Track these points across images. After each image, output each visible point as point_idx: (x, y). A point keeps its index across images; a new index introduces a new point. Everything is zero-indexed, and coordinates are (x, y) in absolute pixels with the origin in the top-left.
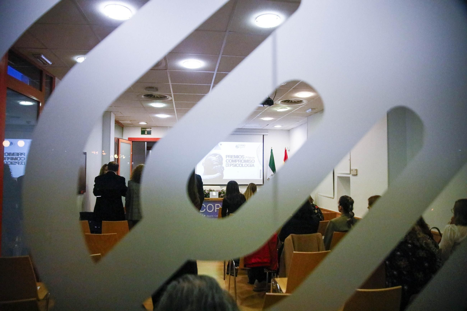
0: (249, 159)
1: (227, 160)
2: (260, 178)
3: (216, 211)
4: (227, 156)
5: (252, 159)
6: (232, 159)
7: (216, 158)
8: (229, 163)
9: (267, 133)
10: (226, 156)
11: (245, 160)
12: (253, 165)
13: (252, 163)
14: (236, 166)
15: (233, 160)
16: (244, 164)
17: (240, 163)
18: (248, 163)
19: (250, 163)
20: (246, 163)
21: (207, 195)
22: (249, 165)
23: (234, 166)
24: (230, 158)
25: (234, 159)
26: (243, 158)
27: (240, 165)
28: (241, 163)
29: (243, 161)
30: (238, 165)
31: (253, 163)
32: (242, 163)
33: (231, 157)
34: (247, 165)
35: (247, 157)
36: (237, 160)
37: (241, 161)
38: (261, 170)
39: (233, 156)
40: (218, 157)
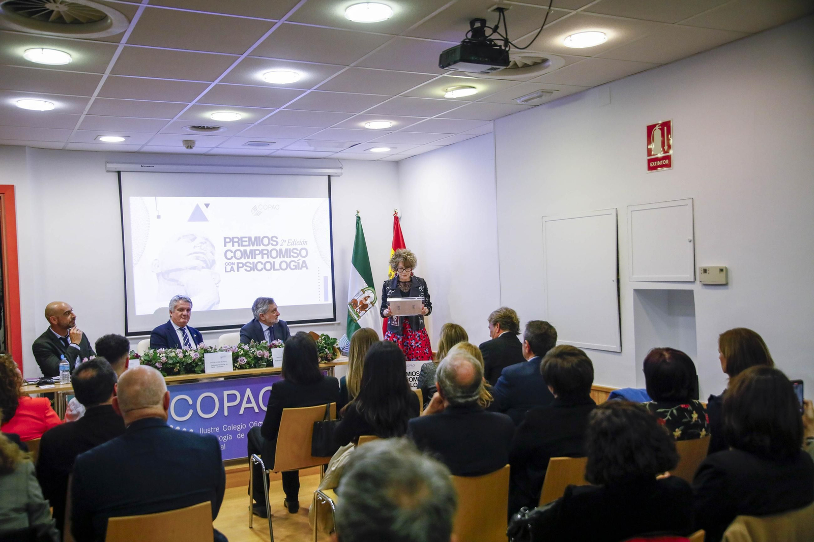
0: (291, 247)
1: (228, 253)
2: (326, 299)
3: (226, 414)
4: (228, 240)
5: (299, 247)
6: (242, 248)
7: (195, 247)
8: (234, 260)
9: (339, 171)
10: (225, 238)
11: (281, 250)
12: (305, 265)
13: (300, 257)
14: (254, 268)
15: (245, 251)
16: (278, 261)
17: (265, 259)
18: (288, 260)
19: (296, 259)
20: (282, 259)
21: (197, 365)
22: (293, 264)
23: (249, 269)
24: (236, 247)
25: (248, 249)
26: (275, 243)
27: (268, 266)
28: (268, 260)
29: (274, 254)
30: (262, 266)
31: (304, 259)
32: (271, 260)
33: (240, 241)
34: (288, 265)
35: (284, 241)
36: (257, 252)
37: (269, 254)
38: (326, 278)
39: (244, 239)
40: (202, 243)
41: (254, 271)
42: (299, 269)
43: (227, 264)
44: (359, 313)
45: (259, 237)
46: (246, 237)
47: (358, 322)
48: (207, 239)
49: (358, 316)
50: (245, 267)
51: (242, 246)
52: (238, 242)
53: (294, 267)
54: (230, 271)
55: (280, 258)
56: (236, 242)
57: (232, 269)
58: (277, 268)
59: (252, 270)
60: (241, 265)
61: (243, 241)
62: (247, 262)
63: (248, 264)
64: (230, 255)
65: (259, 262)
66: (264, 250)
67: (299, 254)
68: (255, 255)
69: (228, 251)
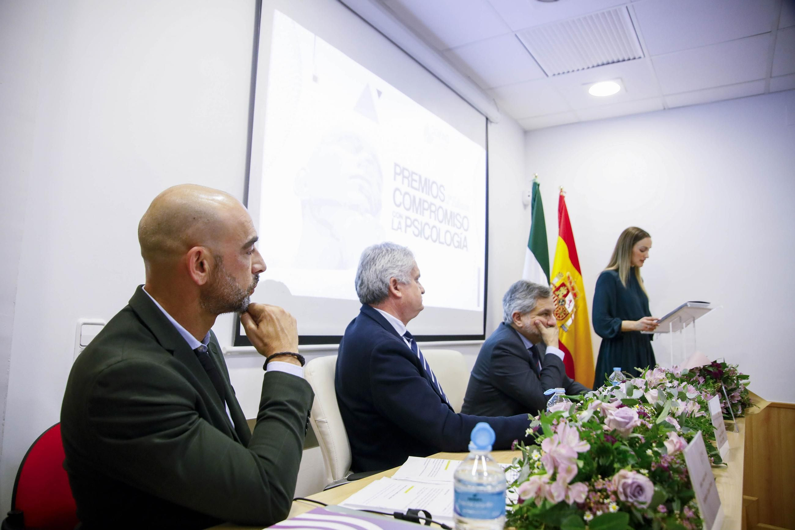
0: (456, 210)
2: (478, 303)
4: (398, 170)
5: (462, 214)
7: (359, 165)
8: (402, 210)
10: (395, 165)
11: (446, 211)
13: (462, 230)
14: (421, 233)
15: (414, 198)
16: (443, 227)
17: (433, 221)
18: (452, 230)
19: (459, 232)
20: (447, 227)
22: (456, 238)
23: (416, 232)
25: (417, 195)
26: (442, 197)
28: (435, 223)
29: (441, 214)
30: (429, 232)
31: (466, 234)
32: (438, 225)
34: (452, 239)
37: (436, 213)
38: (479, 270)
40: (368, 161)
41: (421, 237)
43: (394, 214)
45: (429, 180)
46: (416, 174)
48: (375, 157)
50: (413, 228)
51: (412, 187)
52: (408, 178)
53: (456, 244)
54: (397, 230)
55: (445, 224)
56: (406, 177)
57: (400, 227)
58: (442, 240)
59: (420, 236)
60: (409, 222)
61: (413, 180)
62: (416, 220)
63: (416, 223)
64: (399, 198)
65: (427, 224)
66: (432, 204)
67: (462, 225)
68: (424, 209)
69: (397, 189)
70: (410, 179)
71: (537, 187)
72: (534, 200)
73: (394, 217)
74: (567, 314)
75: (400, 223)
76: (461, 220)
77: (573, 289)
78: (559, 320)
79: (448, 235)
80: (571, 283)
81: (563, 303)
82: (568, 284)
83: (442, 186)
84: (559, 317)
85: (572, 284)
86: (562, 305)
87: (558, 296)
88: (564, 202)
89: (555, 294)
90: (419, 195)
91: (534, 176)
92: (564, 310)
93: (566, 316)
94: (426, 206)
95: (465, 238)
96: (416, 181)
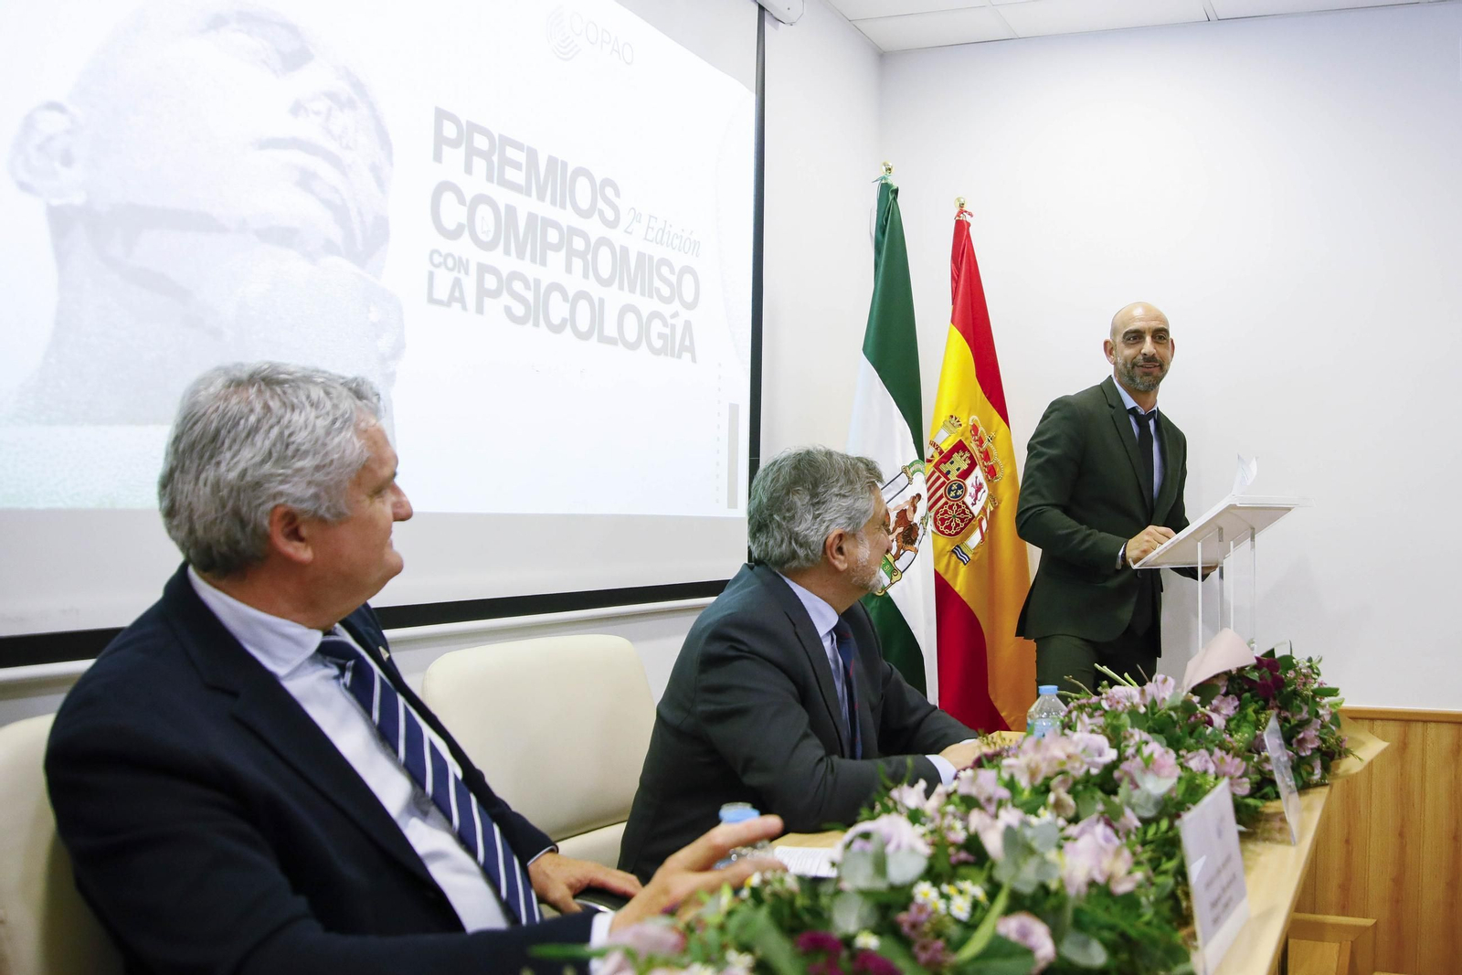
0: (657, 252)
1: (448, 198)
4: (450, 130)
5: (678, 261)
6: (503, 197)
8: (466, 248)
10: (440, 118)
11: (625, 253)
12: (689, 343)
13: (676, 305)
14: (535, 313)
15: (511, 213)
16: (615, 298)
17: (577, 280)
18: (647, 305)
19: (668, 310)
20: (627, 297)
22: (657, 327)
23: (519, 310)
24: (475, 184)
25: (522, 207)
26: (609, 215)
28: (584, 286)
29: (605, 262)
30: (565, 309)
31: (688, 315)
32: (595, 290)
34: (644, 330)
35: (640, 219)
37: (590, 257)
38: (734, 409)
39: (511, 153)
40: (332, 96)
41: (536, 324)
42: (672, 355)
43: (437, 259)
44: (897, 557)
45: (565, 165)
46: (519, 146)
47: (891, 592)
48: (358, 86)
49: (893, 572)
50: (506, 299)
51: (504, 183)
52: (486, 156)
53: (659, 343)
54: (448, 304)
55: (621, 288)
56: (480, 153)
57: (457, 296)
58: (610, 329)
59: (531, 322)
60: (491, 282)
61: (505, 161)
62: (515, 275)
63: (518, 286)
64: (453, 213)
65: (556, 287)
66: (573, 231)
67: (676, 291)
68: (547, 246)
69: (444, 187)
70: (495, 158)
71: (891, 197)
72: (881, 229)
73: (437, 266)
74: (970, 520)
75: (457, 283)
76: (674, 279)
77: (987, 456)
78: (950, 535)
79: (631, 319)
80: (981, 441)
81: (959, 492)
82: (973, 446)
83: (608, 182)
84: (949, 527)
85: (984, 446)
86: (956, 496)
87: (946, 475)
88: (968, 236)
89: (941, 472)
90: (526, 206)
91: (884, 168)
92: (964, 511)
93: (966, 525)
94: (553, 236)
95: (688, 325)
96: (517, 166)
